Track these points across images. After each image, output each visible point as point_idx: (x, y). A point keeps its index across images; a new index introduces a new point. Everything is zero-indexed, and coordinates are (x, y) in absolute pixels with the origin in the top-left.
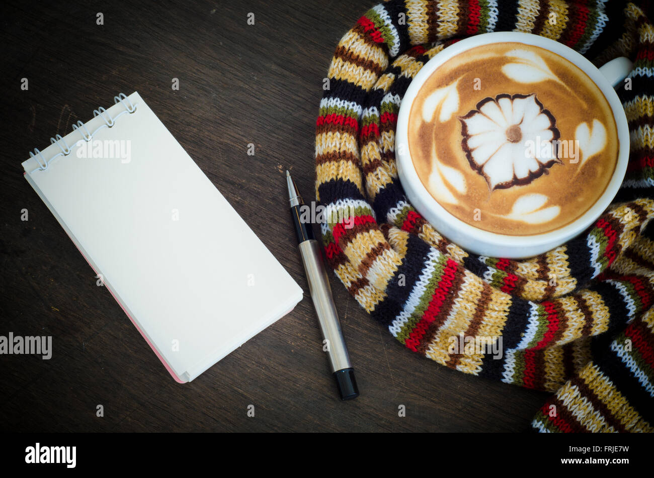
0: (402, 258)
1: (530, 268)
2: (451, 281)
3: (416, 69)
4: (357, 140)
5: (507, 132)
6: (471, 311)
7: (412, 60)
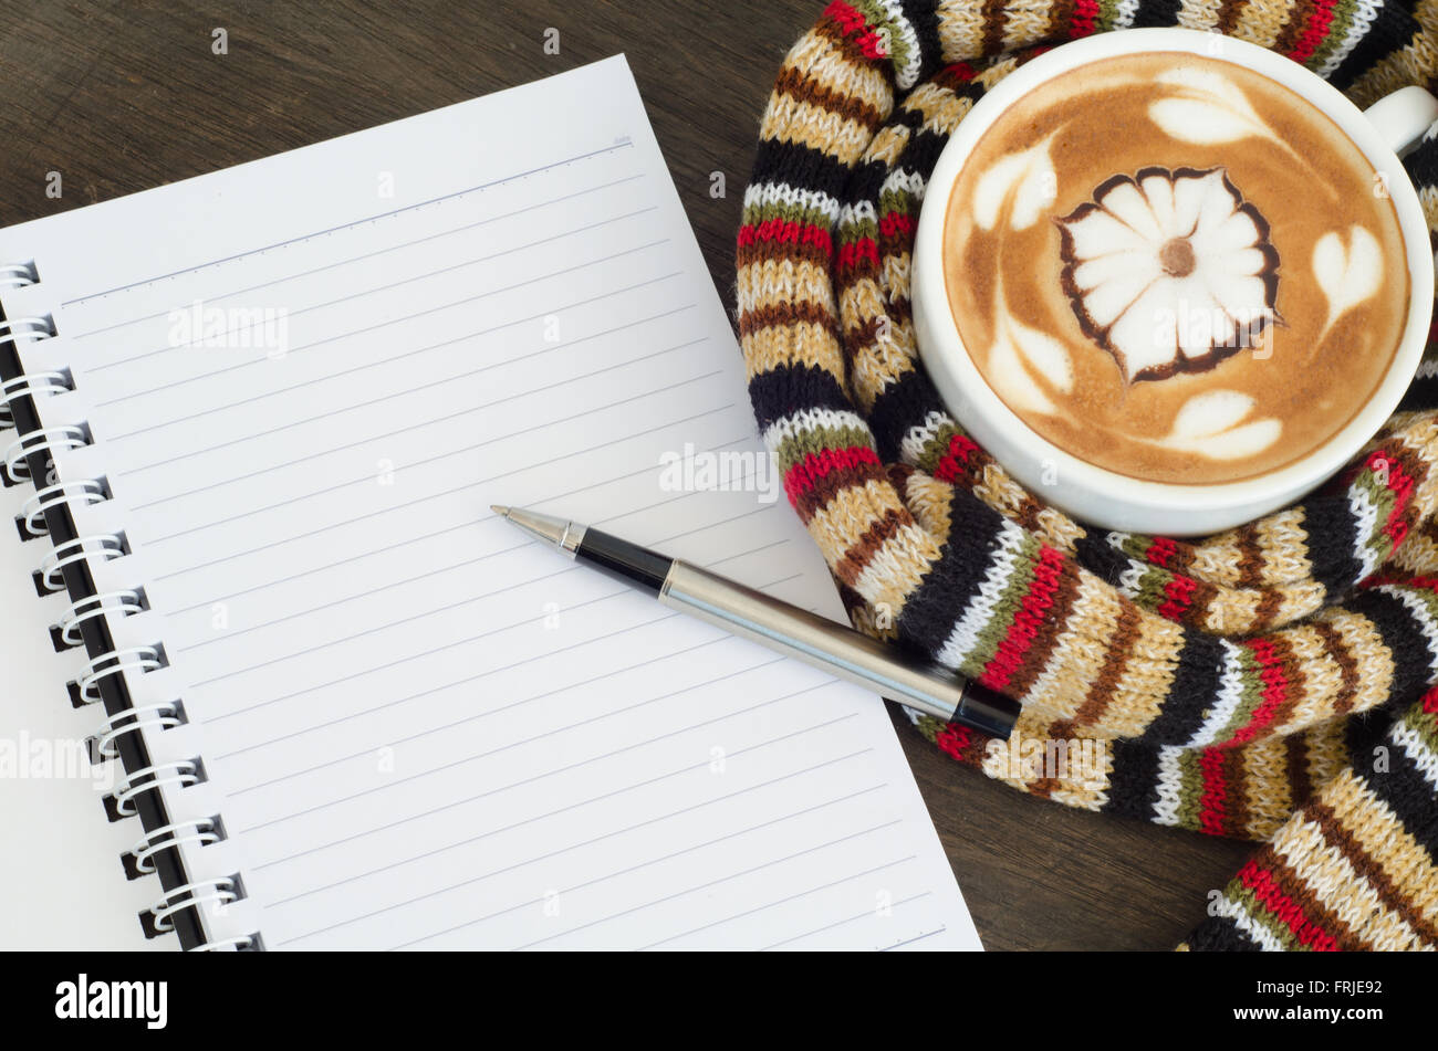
0: (940, 544)
1: (1222, 559)
2: (1051, 595)
3: (957, 115)
4: (829, 277)
5: (1162, 253)
6: (1096, 661)
7: (948, 95)
